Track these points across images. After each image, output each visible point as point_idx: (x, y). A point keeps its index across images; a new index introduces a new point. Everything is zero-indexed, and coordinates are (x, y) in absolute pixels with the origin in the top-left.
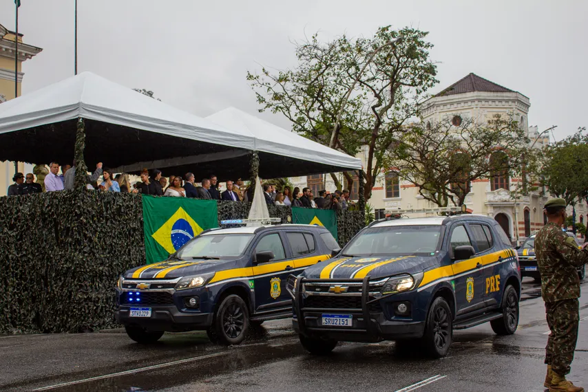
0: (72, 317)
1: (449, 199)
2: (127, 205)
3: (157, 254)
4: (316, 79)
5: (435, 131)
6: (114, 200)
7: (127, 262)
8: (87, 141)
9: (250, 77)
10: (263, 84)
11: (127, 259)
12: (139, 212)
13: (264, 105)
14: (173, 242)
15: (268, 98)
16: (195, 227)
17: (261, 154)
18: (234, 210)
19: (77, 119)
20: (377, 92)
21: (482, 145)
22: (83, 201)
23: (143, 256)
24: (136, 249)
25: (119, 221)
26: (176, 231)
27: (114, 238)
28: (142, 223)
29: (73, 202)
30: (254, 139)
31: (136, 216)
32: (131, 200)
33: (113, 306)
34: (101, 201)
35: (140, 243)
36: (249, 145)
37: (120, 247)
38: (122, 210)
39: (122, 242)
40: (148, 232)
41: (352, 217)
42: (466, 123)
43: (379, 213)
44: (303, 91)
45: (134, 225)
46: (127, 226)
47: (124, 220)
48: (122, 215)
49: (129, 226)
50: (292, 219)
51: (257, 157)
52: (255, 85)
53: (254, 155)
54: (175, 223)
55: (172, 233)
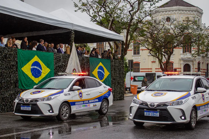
1: (163, 56)
2: (10, 54)
3: (24, 77)
5: (158, 24)
6: (3, 51)
7: (9, 81)
12: (16, 57)
14: (32, 72)
15: (80, 5)
16: (43, 65)
17: (76, 31)
18: (61, 58)
20: (132, 4)
21: (180, 31)
23: (17, 79)
24: (13, 75)
25: (6, 61)
26: (33, 67)
27: (3, 69)
28: (17, 62)
31: (14, 59)
32: (12, 51)
35: (16, 72)
36: (70, 27)
37: (6, 74)
38: (7, 56)
39: (7, 71)
40: (20, 67)
41: (118, 63)
42: (173, 21)
43: (130, 62)
44: (96, 2)
45: (13, 63)
46: (9, 64)
47: (8, 61)
48: (7, 58)
49: (10, 64)
50: (89, 63)
51: (73, 33)
53: (72, 31)
54: (33, 63)
55: (31, 68)
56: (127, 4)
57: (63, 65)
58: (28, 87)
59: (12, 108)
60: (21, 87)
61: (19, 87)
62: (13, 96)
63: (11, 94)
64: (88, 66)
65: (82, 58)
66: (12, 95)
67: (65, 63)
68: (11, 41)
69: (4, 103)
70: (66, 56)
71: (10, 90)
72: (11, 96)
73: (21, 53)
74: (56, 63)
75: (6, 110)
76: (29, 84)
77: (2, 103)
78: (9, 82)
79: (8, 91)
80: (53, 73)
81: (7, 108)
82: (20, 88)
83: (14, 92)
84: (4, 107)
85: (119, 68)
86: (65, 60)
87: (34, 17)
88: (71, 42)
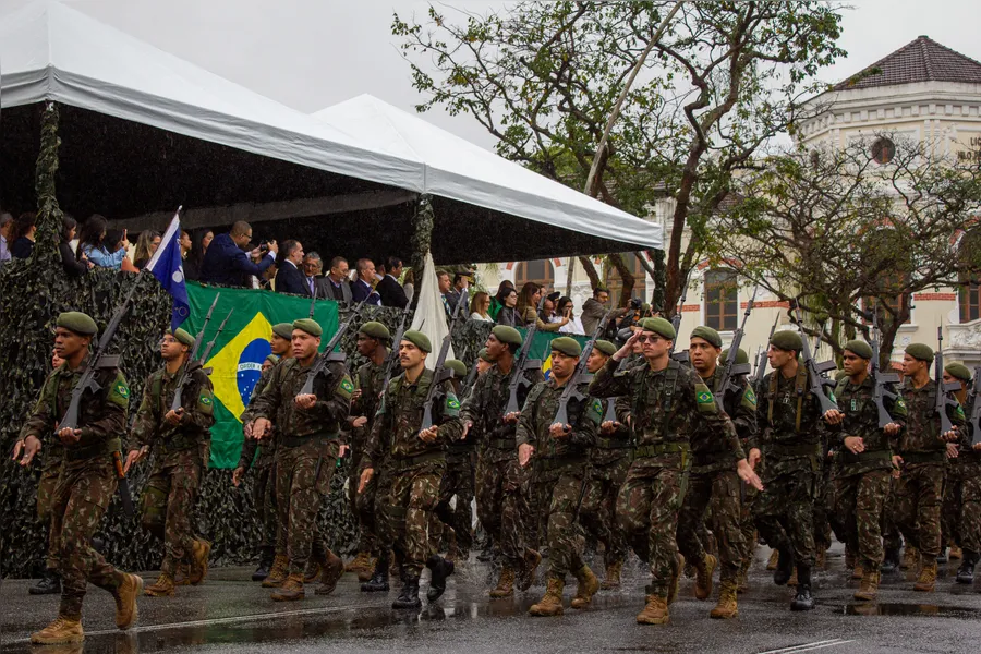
0: (18, 544)
2: (146, 302)
4: (557, 38)
5: (830, 172)
6: (118, 288)
8: (63, 154)
9: (400, 27)
10: (430, 46)
13: (429, 95)
14: (241, 390)
17: (438, 201)
19: (44, 104)
20: (700, 73)
21: (943, 208)
22: (50, 286)
25: (127, 337)
26: (247, 366)
29: (29, 288)
30: (425, 166)
32: (153, 290)
33: (109, 524)
34: (89, 288)
36: (411, 181)
38: (135, 313)
42: (905, 154)
44: (525, 64)
46: (143, 349)
47: (137, 333)
48: (133, 323)
49: (147, 349)
51: (428, 208)
52: (411, 48)
53: (422, 203)
54: (247, 349)
55: (239, 370)
56: (675, 75)
58: (225, 460)
59: (154, 554)
65: (466, 329)
69: (117, 528)
70: (394, 316)
71: (144, 469)
73: (196, 301)
75: (127, 561)
76: (229, 443)
77: (112, 529)
81: (132, 551)
84: (119, 549)
87: (251, 133)
88: (417, 254)
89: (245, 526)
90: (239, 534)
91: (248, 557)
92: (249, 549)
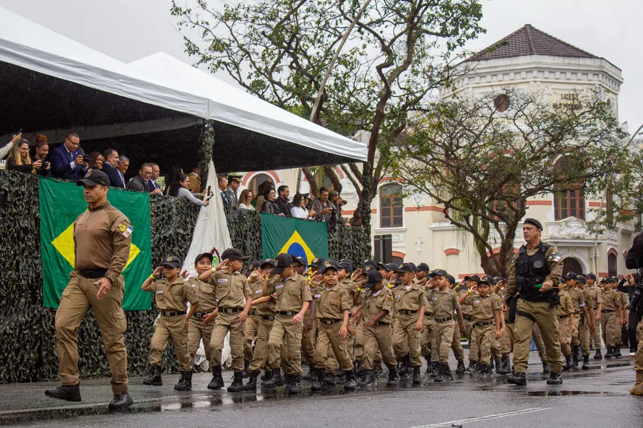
1: (492, 227)
2: (17, 191)
3: (58, 271)
4: (287, 18)
5: (471, 114)
7: (14, 281)
9: (176, 10)
10: (197, 24)
11: (13, 276)
12: (34, 203)
13: (197, 58)
18: (174, 210)
20: (387, 44)
21: (548, 139)
23: (38, 275)
24: (27, 262)
25: (4, 216)
28: (37, 220)
30: (208, 100)
31: (29, 209)
32: (22, 183)
35: (34, 252)
36: (199, 110)
37: (4, 256)
38: (9, 199)
39: (8, 249)
40: (46, 236)
41: (352, 237)
42: (522, 102)
43: (381, 242)
44: (266, 36)
45: (25, 223)
46: (15, 225)
47: (11, 214)
48: (8, 207)
49: (18, 225)
50: (261, 233)
51: (211, 129)
52: (184, 25)
53: (206, 126)
57: (178, 234)
60: (50, 304)
61: (45, 301)
62: (25, 330)
63: (21, 326)
64: (256, 242)
65: (237, 215)
66: (23, 327)
67: (185, 230)
68: (24, 149)
71: (16, 310)
72: (21, 330)
73: (52, 191)
74: (157, 229)
75: (4, 376)
78: (13, 284)
79: (11, 313)
80: (147, 263)
81: (8, 369)
82: (48, 306)
83: (30, 320)
85: (354, 254)
86: (185, 222)
87: (89, 74)
88: (203, 162)
89: (87, 351)
90: (82, 357)
91: (89, 374)
92: (89, 368)
